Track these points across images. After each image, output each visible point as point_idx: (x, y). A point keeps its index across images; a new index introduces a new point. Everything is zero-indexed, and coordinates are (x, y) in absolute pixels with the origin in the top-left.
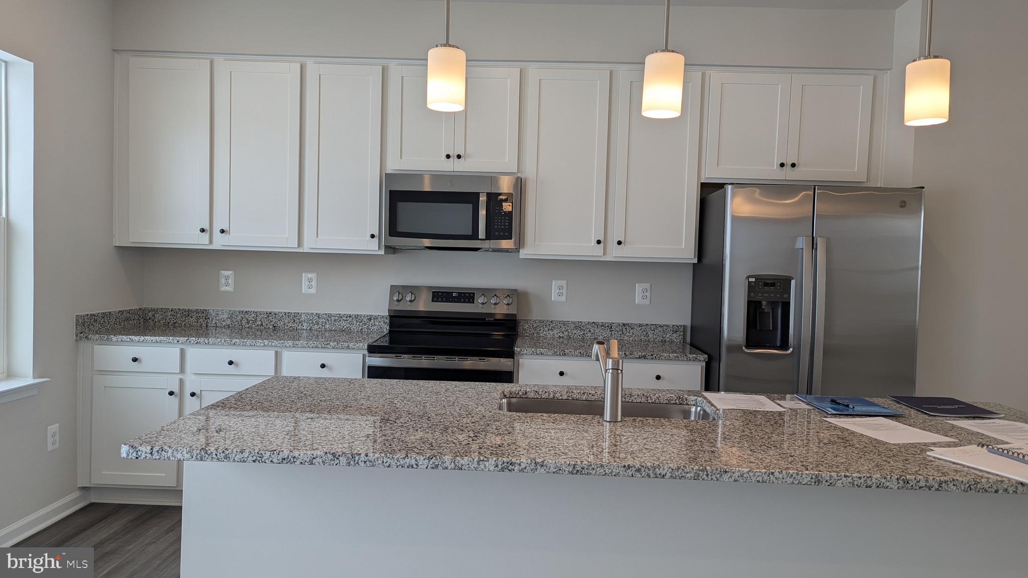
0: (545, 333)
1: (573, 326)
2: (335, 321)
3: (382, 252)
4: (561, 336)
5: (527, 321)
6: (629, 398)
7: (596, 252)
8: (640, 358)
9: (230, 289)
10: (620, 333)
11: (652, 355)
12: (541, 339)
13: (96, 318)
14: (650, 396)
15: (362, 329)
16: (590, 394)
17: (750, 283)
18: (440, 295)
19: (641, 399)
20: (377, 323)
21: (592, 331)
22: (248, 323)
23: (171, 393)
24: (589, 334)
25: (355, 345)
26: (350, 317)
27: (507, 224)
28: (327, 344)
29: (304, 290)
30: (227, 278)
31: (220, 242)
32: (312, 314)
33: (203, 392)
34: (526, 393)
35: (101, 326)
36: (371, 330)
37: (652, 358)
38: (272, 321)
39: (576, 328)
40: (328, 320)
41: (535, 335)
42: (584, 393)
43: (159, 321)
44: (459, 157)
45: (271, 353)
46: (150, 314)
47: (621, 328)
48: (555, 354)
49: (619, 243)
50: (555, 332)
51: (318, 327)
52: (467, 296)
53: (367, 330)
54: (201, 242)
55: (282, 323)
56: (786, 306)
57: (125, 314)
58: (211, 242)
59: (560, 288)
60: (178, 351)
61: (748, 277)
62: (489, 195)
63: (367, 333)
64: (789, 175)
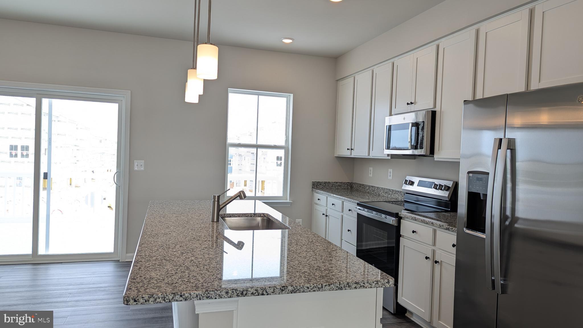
3: (389, 158)
9: (371, 175)
13: (321, 183)
27: (422, 140)
29: (389, 178)
32: (389, 189)
37: (452, 231)
38: (378, 192)
40: (392, 193)
44: (412, 103)
51: (390, 196)
55: (381, 193)
58: (351, 154)
61: (469, 173)
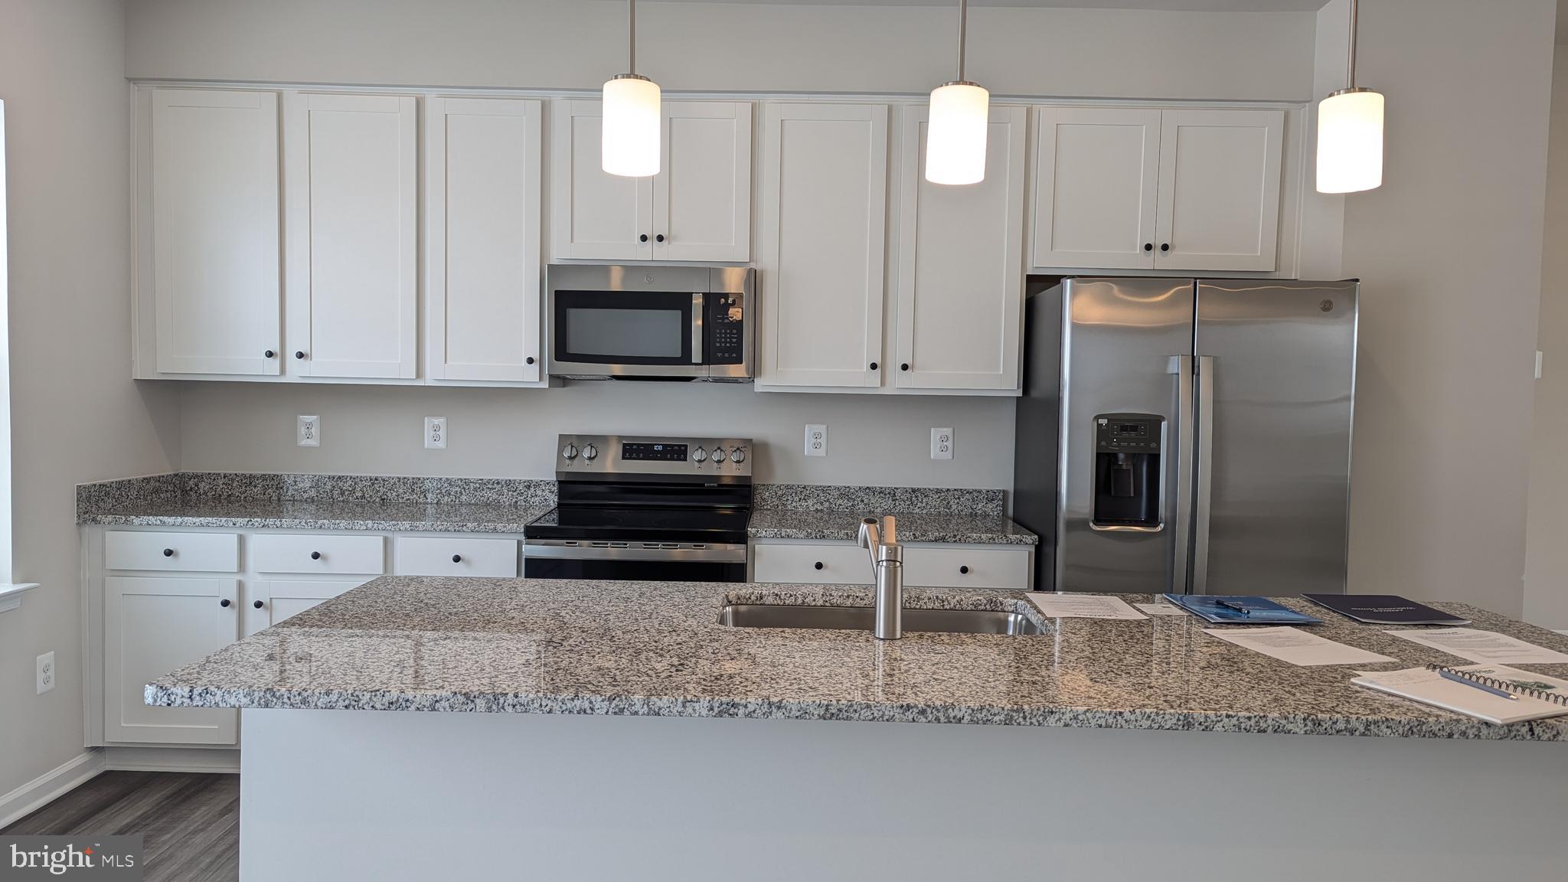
0: (794, 504)
1: (836, 493)
2: (475, 489)
3: (545, 385)
4: (819, 508)
5: (767, 487)
6: (915, 602)
7: (870, 382)
8: (936, 541)
9: (314, 442)
10: (908, 503)
11: (955, 536)
12: (789, 514)
13: (108, 489)
14: (947, 599)
15: (516, 502)
16: (857, 597)
17: (1099, 426)
18: (634, 449)
19: (934, 603)
20: (539, 493)
21: (866, 501)
22: (342, 494)
23: (225, 603)
24: (861, 506)
25: (505, 527)
26: (498, 483)
27: (734, 340)
28: (463, 526)
29: (428, 443)
30: (309, 426)
31: (297, 372)
32: (441, 479)
33: (273, 600)
34: (761, 598)
35: (116, 501)
36: (531, 503)
37: (955, 541)
38: (378, 491)
39: (842, 496)
40: (464, 488)
41: (780, 507)
42: (848, 597)
43: (205, 493)
44: (660, 238)
45: (376, 542)
46: (191, 483)
47: (909, 495)
48: (808, 536)
49: (905, 367)
50: (810, 502)
51: (450, 500)
52: (676, 450)
53: (524, 504)
54: (267, 371)
55: (394, 494)
56: (1154, 459)
57: (152, 483)
58: (283, 371)
59: (817, 436)
60: (235, 538)
61: (1097, 418)
62: (707, 296)
63: (524, 507)
64: (1159, 262)
